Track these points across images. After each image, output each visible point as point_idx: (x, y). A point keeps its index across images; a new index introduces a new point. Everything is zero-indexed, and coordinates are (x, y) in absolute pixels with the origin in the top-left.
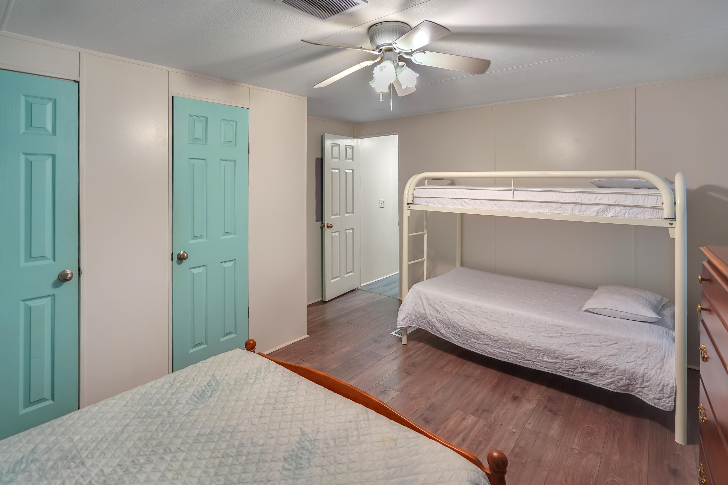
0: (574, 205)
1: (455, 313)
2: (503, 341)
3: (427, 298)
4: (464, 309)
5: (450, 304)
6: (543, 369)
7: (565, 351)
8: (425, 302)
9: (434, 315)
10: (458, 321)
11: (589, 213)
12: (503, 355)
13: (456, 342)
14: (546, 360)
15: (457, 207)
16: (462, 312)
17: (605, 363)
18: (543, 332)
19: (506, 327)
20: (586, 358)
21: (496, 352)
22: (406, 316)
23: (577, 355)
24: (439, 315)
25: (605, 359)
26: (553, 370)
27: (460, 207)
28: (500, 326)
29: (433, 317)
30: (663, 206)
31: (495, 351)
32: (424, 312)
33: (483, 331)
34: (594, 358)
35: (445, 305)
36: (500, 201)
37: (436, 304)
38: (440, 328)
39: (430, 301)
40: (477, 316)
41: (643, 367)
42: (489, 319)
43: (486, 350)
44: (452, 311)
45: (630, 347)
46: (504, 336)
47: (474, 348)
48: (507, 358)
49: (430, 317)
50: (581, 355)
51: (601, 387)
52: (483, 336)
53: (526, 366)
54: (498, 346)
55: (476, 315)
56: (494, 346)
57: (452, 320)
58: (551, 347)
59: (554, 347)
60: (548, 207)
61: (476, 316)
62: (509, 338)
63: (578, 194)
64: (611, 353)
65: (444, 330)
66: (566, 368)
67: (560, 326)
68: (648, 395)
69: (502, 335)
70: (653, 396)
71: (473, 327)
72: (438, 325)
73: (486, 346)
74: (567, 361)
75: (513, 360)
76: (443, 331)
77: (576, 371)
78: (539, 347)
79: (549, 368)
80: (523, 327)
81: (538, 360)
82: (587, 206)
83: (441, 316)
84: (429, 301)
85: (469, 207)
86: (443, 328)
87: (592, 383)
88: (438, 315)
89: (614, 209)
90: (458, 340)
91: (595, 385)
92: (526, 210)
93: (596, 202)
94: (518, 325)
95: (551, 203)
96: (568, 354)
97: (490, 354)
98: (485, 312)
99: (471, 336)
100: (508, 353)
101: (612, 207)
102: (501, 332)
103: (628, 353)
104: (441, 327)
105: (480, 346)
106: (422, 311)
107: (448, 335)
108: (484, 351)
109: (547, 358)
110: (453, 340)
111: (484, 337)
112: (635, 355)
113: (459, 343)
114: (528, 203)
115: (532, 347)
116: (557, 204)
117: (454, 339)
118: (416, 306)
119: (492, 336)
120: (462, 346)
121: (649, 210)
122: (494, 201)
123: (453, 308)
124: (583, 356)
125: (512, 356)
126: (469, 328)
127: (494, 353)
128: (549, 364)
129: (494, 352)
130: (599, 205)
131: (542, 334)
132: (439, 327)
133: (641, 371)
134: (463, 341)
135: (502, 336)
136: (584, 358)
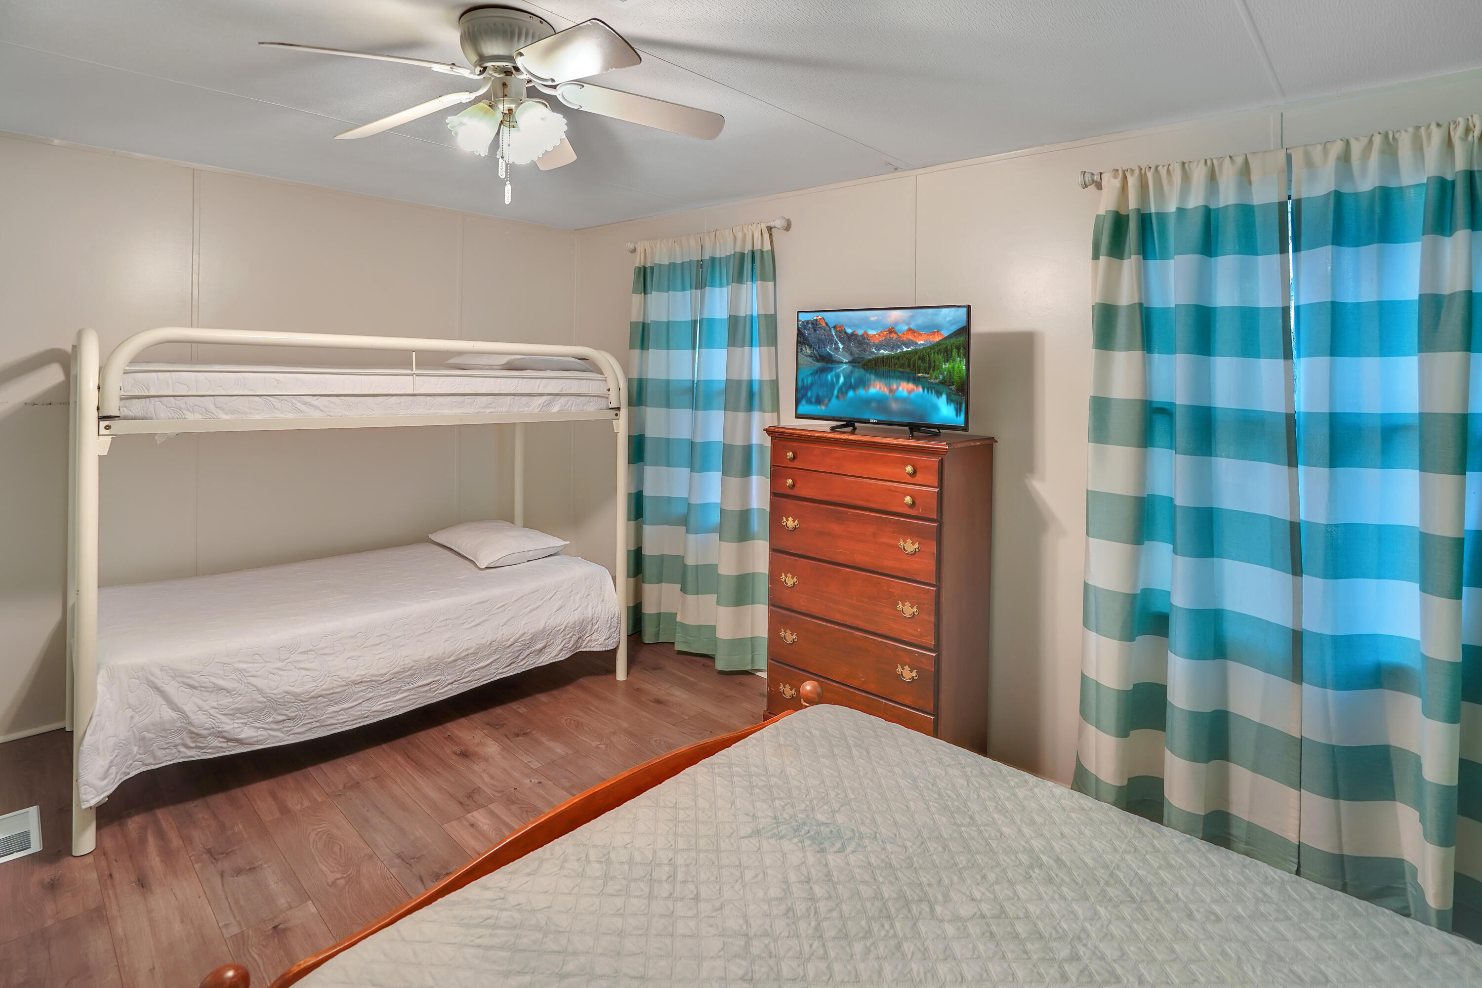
0: (512, 397)
1: (275, 671)
2: (401, 675)
3: (177, 674)
4: (300, 653)
5: (256, 657)
6: (475, 684)
7: (505, 635)
8: (172, 688)
9: (215, 704)
10: (292, 684)
11: (531, 408)
12: (402, 702)
13: (287, 738)
14: (479, 666)
15: (280, 415)
16: (296, 661)
17: (554, 625)
18: (465, 623)
19: (402, 646)
20: (533, 630)
21: (388, 704)
22: (114, 756)
23: (520, 633)
24: (228, 700)
25: (552, 619)
26: (489, 677)
27: (290, 416)
28: (389, 649)
29: (212, 711)
30: (609, 393)
31: (385, 705)
32: (175, 715)
33: (358, 675)
34: (541, 625)
35: (243, 666)
36: (388, 397)
37: (213, 677)
38: (239, 730)
39: (192, 676)
40: (334, 653)
41: (590, 607)
42: (363, 646)
43: (366, 713)
44: (269, 672)
45: (571, 589)
46: (403, 663)
47: (338, 723)
48: (411, 702)
49: (200, 719)
50: (526, 630)
51: (551, 661)
52: (358, 688)
53: (445, 697)
54: (392, 690)
55: (332, 652)
56: (384, 695)
57: (275, 692)
58: (484, 641)
59: (489, 638)
60: (475, 403)
61: (332, 654)
62: (415, 661)
63: (516, 379)
64: (556, 607)
65: (249, 728)
66: (508, 661)
67: (486, 601)
68: (598, 640)
69: (400, 664)
70: (604, 638)
71: (332, 680)
72: (230, 726)
73: (366, 704)
74: (509, 650)
75: (423, 699)
76: (247, 733)
77: (521, 658)
78: (468, 649)
79: (484, 677)
80: (431, 630)
81: (466, 673)
82: (529, 397)
83: (240, 698)
84: (188, 677)
85: (316, 414)
86: (245, 724)
87: (541, 663)
88: (226, 701)
89: (560, 400)
90: (291, 730)
91: (545, 664)
92: (437, 411)
93: (540, 391)
94: (423, 631)
95: (479, 395)
96: (508, 638)
97: (374, 717)
98: (352, 637)
99: (329, 703)
100: (413, 692)
101: (558, 397)
102: (396, 659)
103: (572, 598)
104: (241, 725)
105: (351, 712)
106: (168, 714)
107: (264, 733)
108: (360, 718)
109: (480, 663)
110: (278, 739)
111: (360, 689)
112: (579, 596)
113: (296, 735)
114: (443, 397)
115: (456, 655)
116: (489, 397)
117: (281, 735)
118: (137, 712)
119: (378, 676)
120: (306, 737)
121: (594, 398)
122: (376, 398)
123: (267, 664)
124: (529, 630)
125: (420, 693)
126: (323, 687)
127: (385, 709)
128: (484, 670)
129: (383, 707)
130: (544, 395)
131: (464, 626)
132: (233, 729)
133: (589, 613)
134: (307, 725)
135: (401, 666)
136: (530, 631)
